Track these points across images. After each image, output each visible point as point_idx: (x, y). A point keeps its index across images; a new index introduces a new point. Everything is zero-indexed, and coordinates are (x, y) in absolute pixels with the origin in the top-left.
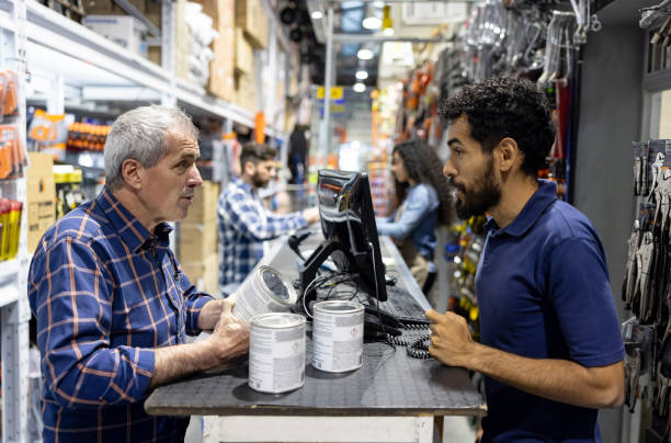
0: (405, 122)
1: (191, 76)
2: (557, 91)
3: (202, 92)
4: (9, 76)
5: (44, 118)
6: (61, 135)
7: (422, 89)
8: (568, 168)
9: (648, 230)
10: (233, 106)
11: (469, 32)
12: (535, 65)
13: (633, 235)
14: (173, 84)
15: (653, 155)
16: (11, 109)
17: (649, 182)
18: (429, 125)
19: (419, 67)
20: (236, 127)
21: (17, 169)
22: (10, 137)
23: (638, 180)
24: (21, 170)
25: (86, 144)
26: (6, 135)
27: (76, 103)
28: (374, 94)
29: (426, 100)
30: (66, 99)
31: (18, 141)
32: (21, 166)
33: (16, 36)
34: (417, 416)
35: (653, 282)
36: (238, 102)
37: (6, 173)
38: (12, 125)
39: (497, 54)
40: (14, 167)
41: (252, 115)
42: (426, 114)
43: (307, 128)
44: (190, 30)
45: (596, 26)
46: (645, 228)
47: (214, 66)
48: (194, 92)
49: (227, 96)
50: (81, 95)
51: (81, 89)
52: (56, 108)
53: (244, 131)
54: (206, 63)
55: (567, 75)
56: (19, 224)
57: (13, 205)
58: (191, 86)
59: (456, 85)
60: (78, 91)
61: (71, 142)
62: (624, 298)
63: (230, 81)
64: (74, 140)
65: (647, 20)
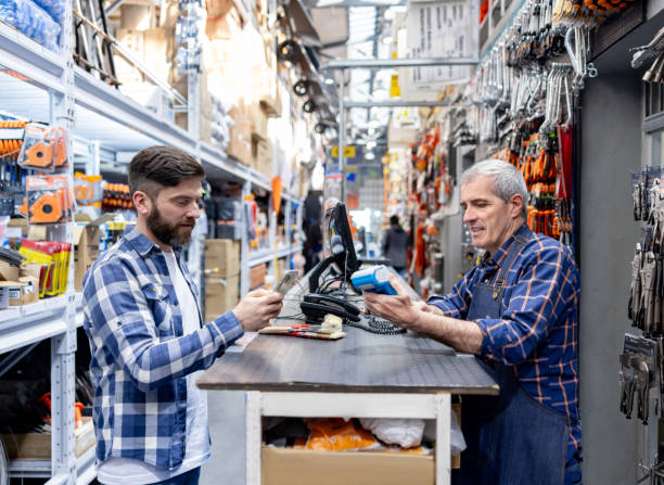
0: (415, 183)
1: (213, 140)
2: (559, 136)
3: (224, 155)
4: (61, 132)
5: (83, 179)
6: (98, 195)
7: (431, 151)
8: (573, 207)
9: (649, 250)
10: (252, 170)
11: (474, 90)
12: (537, 115)
13: (636, 257)
14: (198, 147)
15: (650, 181)
16: (62, 161)
17: (648, 206)
18: (439, 183)
19: (427, 130)
20: (254, 189)
21: (67, 214)
22: (61, 185)
23: (638, 205)
24: (70, 215)
25: (120, 202)
26: (57, 183)
27: (110, 167)
28: (384, 160)
29: (434, 159)
30: (102, 162)
31: (67, 189)
32: (70, 211)
33: (66, 98)
34: (435, 393)
35: (657, 298)
36: (256, 167)
37: (58, 217)
38: (63, 175)
39: (502, 109)
40: (64, 212)
41: (270, 180)
42: (436, 174)
43: (320, 193)
44: (213, 99)
45: (593, 73)
46: (646, 249)
47: (235, 132)
48: (216, 155)
49: (246, 161)
50: (115, 160)
51: (115, 153)
52: (93, 170)
53: (263, 194)
54: (227, 129)
55: (568, 121)
56: (67, 263)
57: (63, 246)
58: (214, 150)
59: (463, 143)
60: (112, 156)
61: (106, 201)
62: (630, 316)
63: (249, 146)
64: (109, 199)
65: (639, 59)
